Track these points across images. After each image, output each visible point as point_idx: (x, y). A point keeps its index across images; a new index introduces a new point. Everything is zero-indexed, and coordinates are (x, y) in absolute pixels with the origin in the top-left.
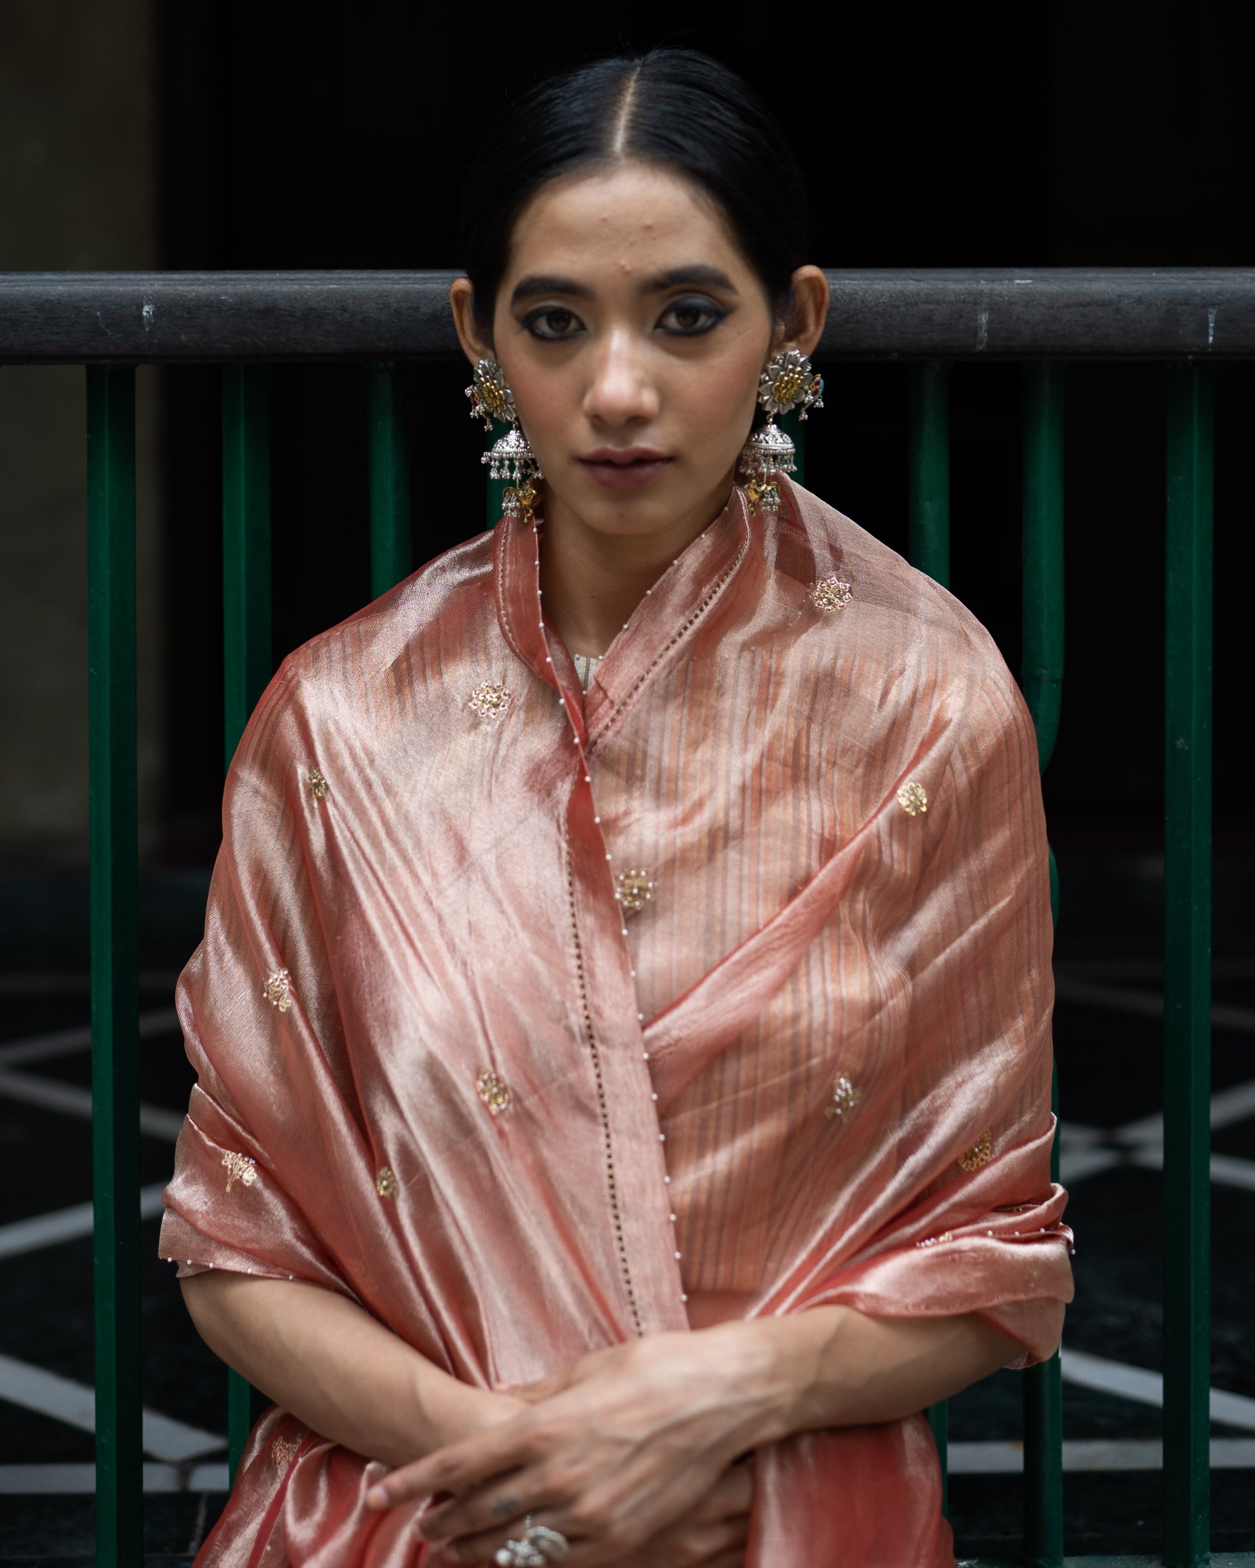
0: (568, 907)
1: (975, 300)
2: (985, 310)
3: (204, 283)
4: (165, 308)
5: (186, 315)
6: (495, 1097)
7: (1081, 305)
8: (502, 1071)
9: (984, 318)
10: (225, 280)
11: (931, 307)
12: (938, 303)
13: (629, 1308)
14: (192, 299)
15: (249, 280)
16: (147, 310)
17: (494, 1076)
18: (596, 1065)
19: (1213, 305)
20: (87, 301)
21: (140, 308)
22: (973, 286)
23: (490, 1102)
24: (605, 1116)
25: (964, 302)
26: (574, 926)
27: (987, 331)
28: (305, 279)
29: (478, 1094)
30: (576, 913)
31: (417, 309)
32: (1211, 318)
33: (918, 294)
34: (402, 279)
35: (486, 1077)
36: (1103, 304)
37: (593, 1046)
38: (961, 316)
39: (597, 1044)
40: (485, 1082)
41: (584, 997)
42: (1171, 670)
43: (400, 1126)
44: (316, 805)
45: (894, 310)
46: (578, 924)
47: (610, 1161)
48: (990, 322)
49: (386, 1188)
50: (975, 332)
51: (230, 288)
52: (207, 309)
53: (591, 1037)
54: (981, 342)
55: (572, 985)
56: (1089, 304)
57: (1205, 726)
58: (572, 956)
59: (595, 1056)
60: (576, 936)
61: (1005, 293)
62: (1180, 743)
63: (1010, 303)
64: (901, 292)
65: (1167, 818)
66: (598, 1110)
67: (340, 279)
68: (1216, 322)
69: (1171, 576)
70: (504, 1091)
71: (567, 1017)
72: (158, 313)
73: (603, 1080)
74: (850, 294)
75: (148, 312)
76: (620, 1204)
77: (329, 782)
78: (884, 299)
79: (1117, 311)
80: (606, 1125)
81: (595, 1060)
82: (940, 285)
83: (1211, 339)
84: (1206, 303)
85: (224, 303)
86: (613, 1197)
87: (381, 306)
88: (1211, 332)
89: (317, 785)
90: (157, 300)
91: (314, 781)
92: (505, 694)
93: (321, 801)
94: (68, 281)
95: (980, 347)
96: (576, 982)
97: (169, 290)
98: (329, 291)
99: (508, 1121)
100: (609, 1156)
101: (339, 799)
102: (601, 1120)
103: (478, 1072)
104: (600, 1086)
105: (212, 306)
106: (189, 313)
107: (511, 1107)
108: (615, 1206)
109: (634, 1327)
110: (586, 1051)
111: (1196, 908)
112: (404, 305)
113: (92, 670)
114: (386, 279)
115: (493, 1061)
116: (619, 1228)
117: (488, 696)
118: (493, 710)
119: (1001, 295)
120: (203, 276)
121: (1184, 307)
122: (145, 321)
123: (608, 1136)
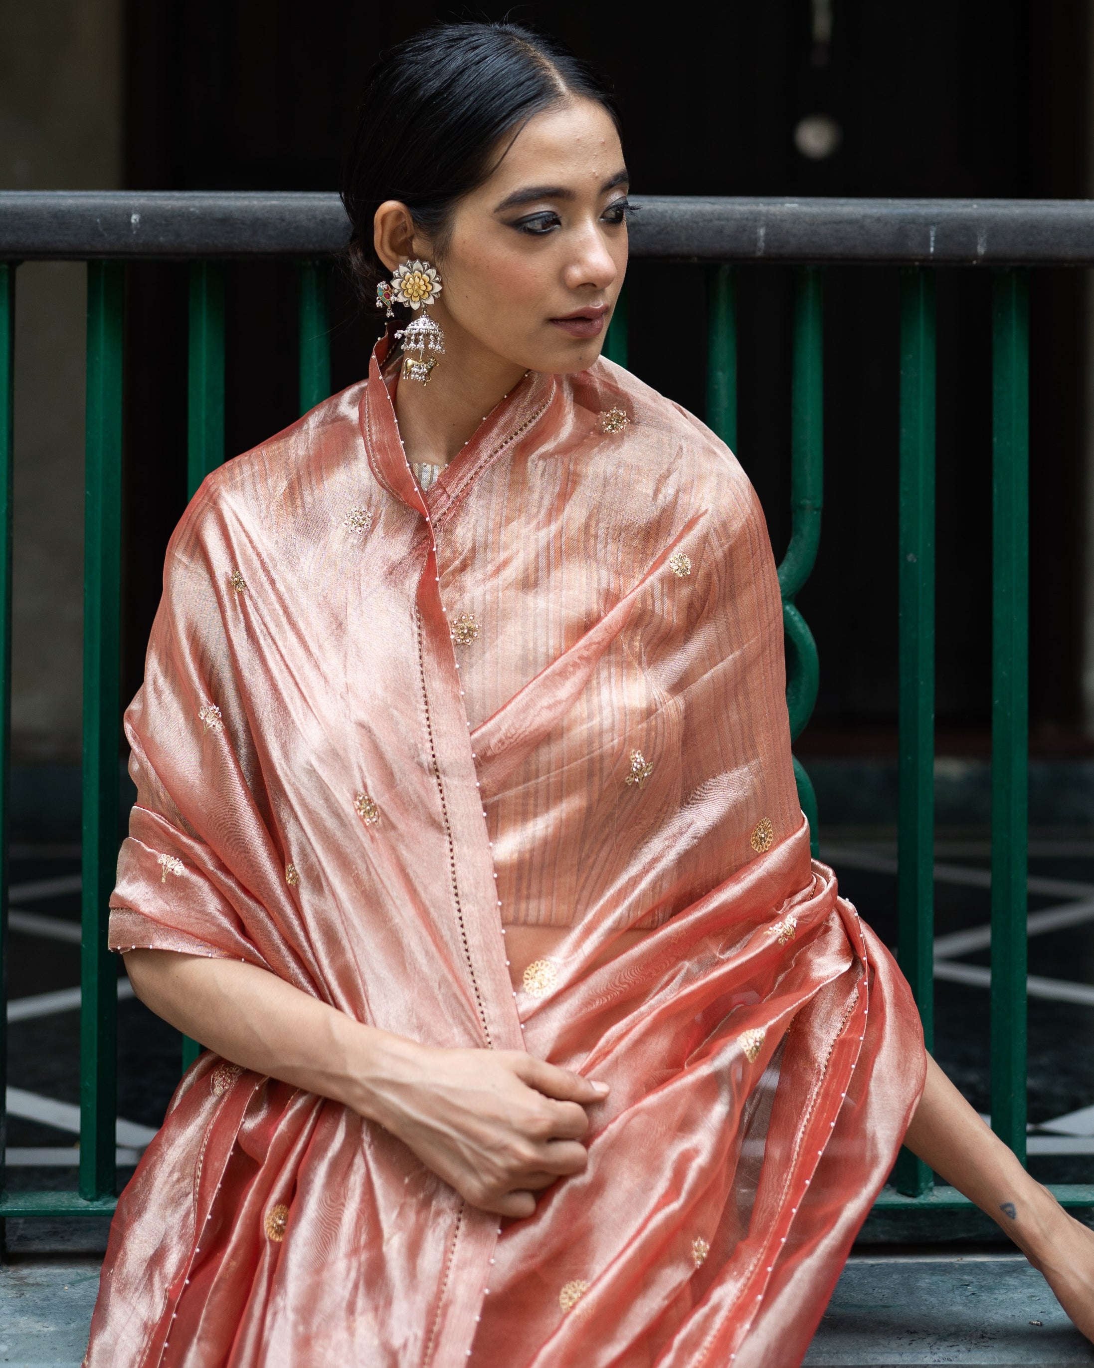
0: (419, 674)
1: (755, 218)
2: (762, 226)
3: (178, 199)
4: (149, 218)
5: (163, 222)
6: (368, 812)
7: (835, 223)
8: (372, 794)
9: (762, 232)
10: (193, 197)
11: (722, 223)
12: (727, 219)
13: (468, 969)
14: (168, 211)
15: (211, 197)
16: (135, 218)
17: (366, 798)
18: (441, 791)
19: (934, 224)
20: (89, 210)
21: (129, 216)
22: (754, 208)
23: (364, 816)
24: (448, 828)
25: (747, 219)
26: (424, 688)
27: (764, 242)
28: (253, 197)
29: (356, 810)
30: (425, 679)
31: (337, 220)
32: (932, 233)
33: (713, 213)
34: (326, 198)
35: (361, 798)
36: (851, 222)
37: (438, 777)
38: (744, 230)
39: (441, 776)
40: (360, 802)
41: (431, 741)
42: (903, 502)
43: (300, 834)
44: (236, 597)
45: (695, 225)
46: (426, 687)
47: (453, 861)
48: (766, 235)
49: (292, 879)
50: (755, 242)
51: (197, 203)
52: (179, 218)
53: (437, 770)
54: (760, 249)
55: (422, 732)
56: (840, 222)
57: (929, 545)
58: (422, 711)
59: (440, 785)
60: (425, 696)
61: (777, 213)
62: (910, 557)
63: (782, 221)
64: (700, 211)
65: (901, 615)
66: (444, 824)
67: (279, 197)
68: (936, 237)
69: (904, 431)
70: (374, 808)
71: (419, 755)
72: (143, 220)
73: (446, 802)
74: (662, 213)
75: (135, 220)
76: (460, 893)
77: (246, 580)
78: (687, 217)
79: (862, 227)
80: (450, 835)
81: (440, 788)
82: (729, 207)
83: (932, 250)
84: (929, 222)
85: (192, 213)
86: (455, 887)
87: (310, 217)
88: (932, 244)
89: (237, 583)
90: (141, 211)
91: (236, 579)
92: (368, 517)
93: (240, 594)
94: (76, 196)
95: (759, 254)
96: (426, 730)
97: (152, 203)
98: (271, 206)
99: (378, 830)
100: (452, 858)
101: (253, 593)
102: (446, 831)
103: (356, 795)
104: (444, 806)
105: (183, 216)
106: (166, 220)
107: (380, 820)
108: (456, 895)
109: (472, 984)
110: (434, 781)
111: (922, 683)
112: (327, 217)
113: (88, 492)
114: (314, 198)
115: (365, 787)
116: (459, 910)
117: (356, 518)
118: (359, 528)
119: (774, 215)
120: (176, 194)
121: (912, 225)
122: (133, 227)
123: (451, 843)
